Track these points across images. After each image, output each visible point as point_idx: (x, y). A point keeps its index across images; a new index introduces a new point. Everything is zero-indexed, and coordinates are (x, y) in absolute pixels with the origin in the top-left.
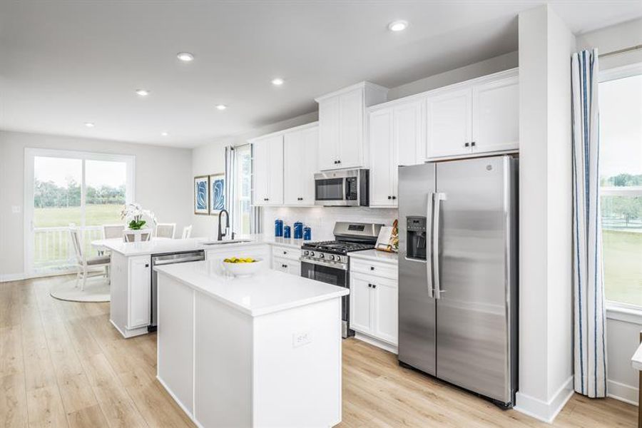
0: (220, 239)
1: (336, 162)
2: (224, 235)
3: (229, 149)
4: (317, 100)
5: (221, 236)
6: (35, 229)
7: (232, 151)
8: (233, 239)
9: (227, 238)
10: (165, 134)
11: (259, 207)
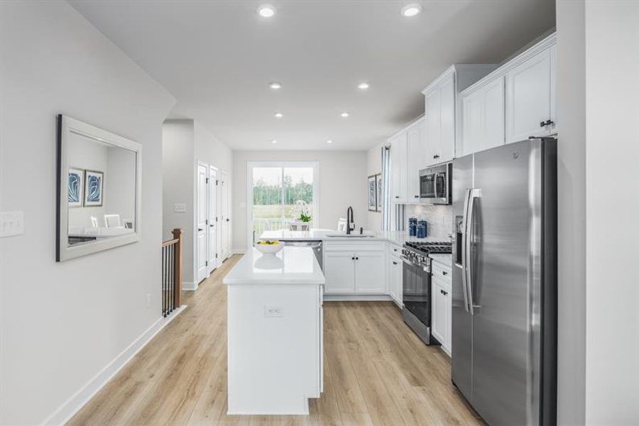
0: (348, 233)
1: (435, 157)
2: (352, 230)
3: (384, 149)
4: (424, 92)
5: (349, 230)
6: (254, 219)
7: (387, 151)
8: (361, 233)
9: (356, 232)
10: (330, 142)
11: (403, 205)
